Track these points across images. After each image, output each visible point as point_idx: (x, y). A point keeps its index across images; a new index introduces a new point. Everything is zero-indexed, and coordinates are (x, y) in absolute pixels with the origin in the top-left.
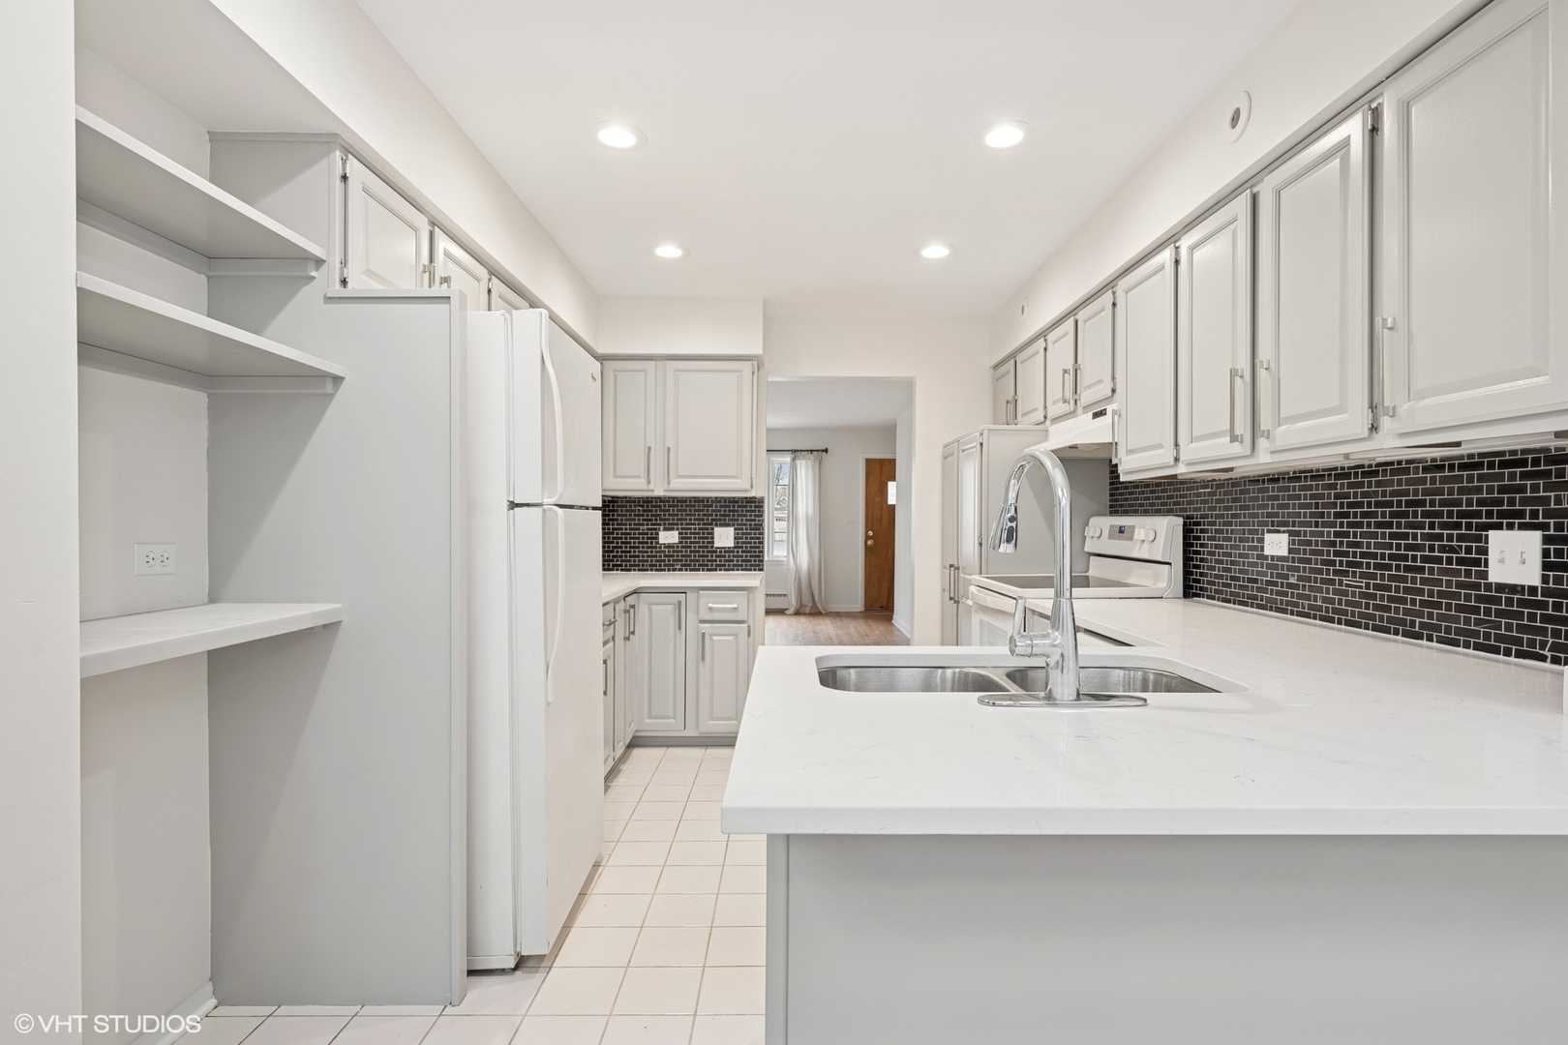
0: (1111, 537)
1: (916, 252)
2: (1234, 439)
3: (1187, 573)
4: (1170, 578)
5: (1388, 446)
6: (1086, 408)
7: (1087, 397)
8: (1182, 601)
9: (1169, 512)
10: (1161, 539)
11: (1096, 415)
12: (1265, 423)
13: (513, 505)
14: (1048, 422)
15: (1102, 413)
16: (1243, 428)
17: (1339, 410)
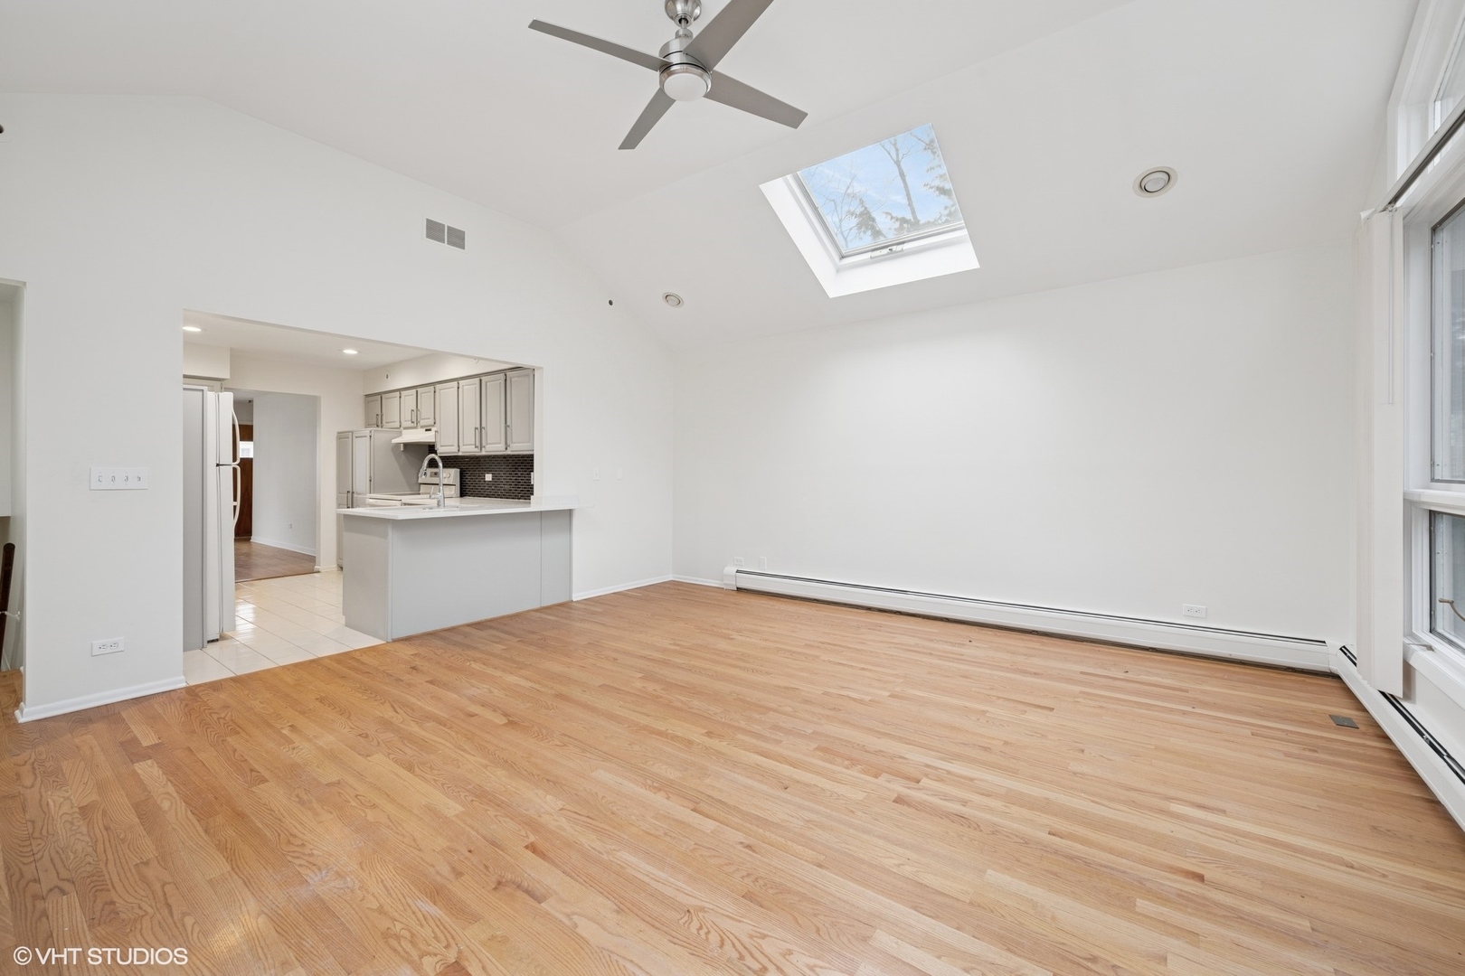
0: (431, 476)
1: (341, 350)
2: (476, 447)
3: (461, 489)
4: (455, 490)
5: (509, 452)
6: (422, 427)
7: (423, 423)
8: (459, 499)
9: (454, 467)
10: (452, 475)
11: (426, 430)
12: (484, 444)
13: (218, 465)
14: (402, 428)
15: (430, 430)
16: (478, 444)
17: (500, 443)
